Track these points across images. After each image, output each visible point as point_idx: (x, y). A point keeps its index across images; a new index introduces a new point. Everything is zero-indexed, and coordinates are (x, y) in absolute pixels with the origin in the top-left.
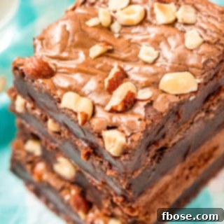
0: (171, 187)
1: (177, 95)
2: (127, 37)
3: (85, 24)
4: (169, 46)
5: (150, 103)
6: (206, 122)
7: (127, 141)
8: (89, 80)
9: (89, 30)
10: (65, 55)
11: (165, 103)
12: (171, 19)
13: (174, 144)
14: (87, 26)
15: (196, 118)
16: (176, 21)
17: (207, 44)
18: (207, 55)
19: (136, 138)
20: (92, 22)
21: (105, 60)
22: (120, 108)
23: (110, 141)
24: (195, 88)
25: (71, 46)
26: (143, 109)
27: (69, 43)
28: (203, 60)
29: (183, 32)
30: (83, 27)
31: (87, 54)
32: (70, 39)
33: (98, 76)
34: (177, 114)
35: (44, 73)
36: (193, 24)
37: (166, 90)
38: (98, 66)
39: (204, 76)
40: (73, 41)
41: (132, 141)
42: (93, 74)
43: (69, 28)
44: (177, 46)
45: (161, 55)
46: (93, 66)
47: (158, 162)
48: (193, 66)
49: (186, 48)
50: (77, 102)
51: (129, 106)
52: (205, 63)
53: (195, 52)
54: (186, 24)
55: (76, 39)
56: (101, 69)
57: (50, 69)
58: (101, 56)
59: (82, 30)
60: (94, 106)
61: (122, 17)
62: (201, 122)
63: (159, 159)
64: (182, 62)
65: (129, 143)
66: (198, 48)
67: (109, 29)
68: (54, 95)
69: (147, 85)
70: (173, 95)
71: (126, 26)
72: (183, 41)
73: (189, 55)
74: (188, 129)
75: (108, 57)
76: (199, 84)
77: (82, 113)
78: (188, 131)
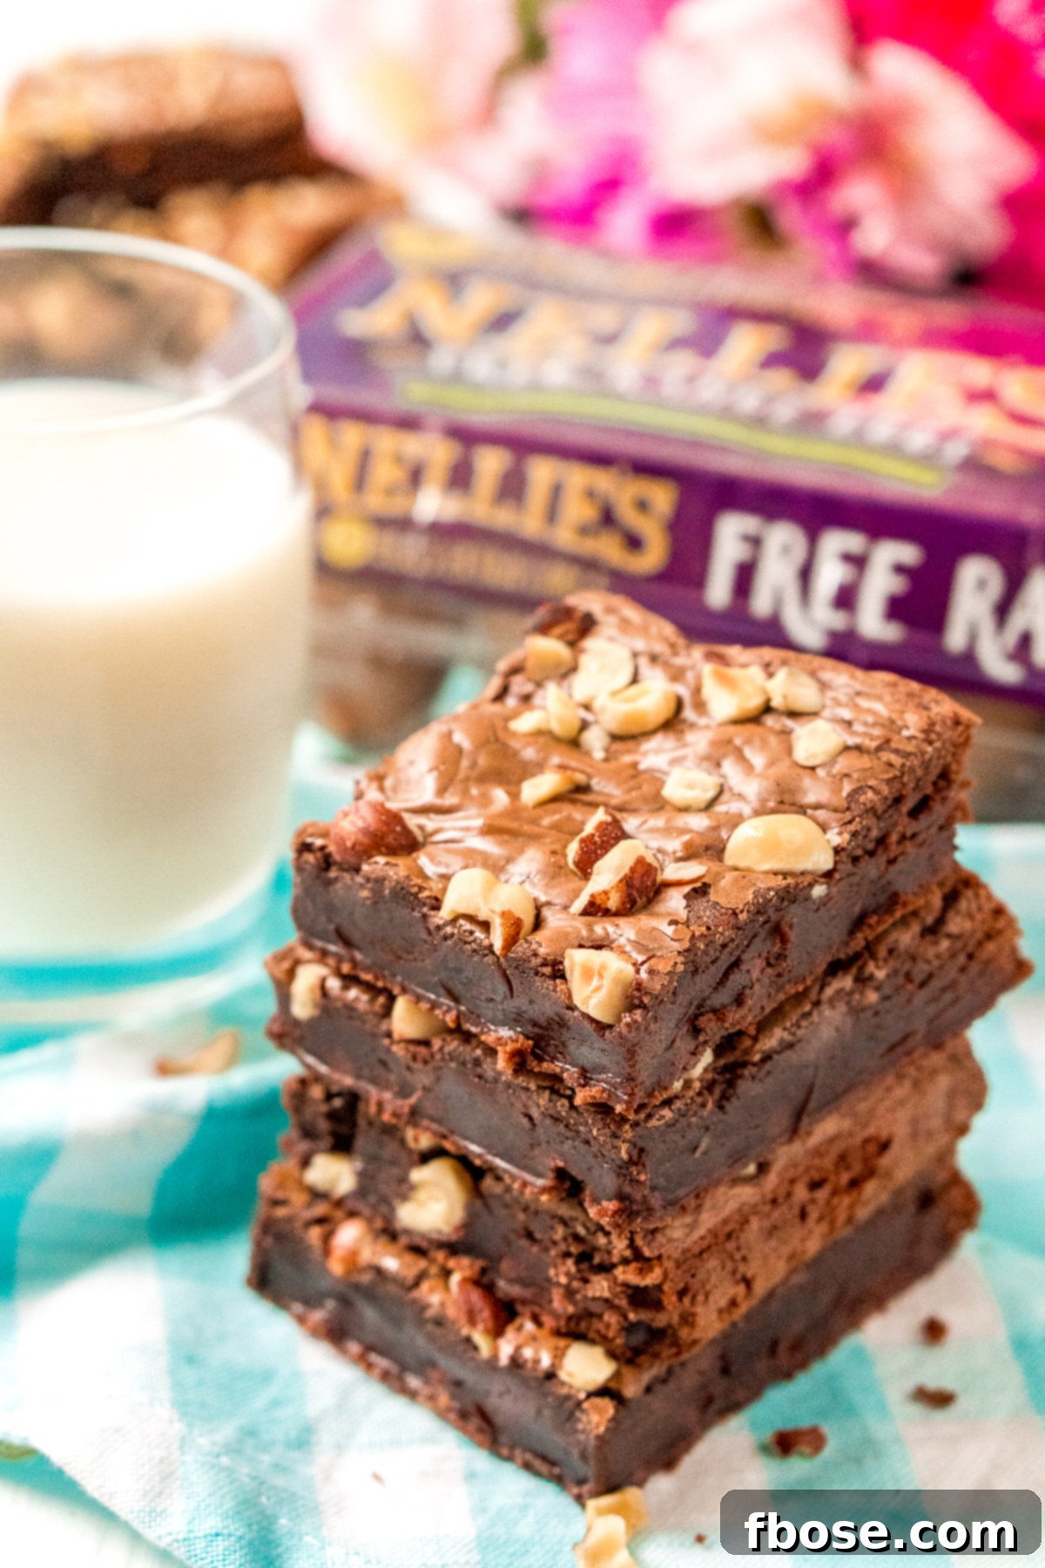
0: (755, 1224)
1: (776, 874)
2: (627, 759)
3: (506, 728)
4: (748, 767)
5: (700, 890)
6: (856, 1011)
7: (638, 971)
8: (521, 851)
9: (515, 744)
10: (450, 800)
11: (744, 888)
12: (755, 702)
13: (767, 1058)
14: (514, 734)
15: (829, 992)
16: (768, 709)
17: (855, 754)
18: (855, 776)
19: (664, 967)
20: (526, 723)
21: (566, 810)
22: (613, 903)
23: (588, 973)
24: (825, 861)
25: (467, 779)
26: (684, 903)
27: (462, 774)
28: (847, 788)
29: (786, 733)
30: (501, 734)
31: (515, 796)
32: (465, 763)
33: (548, 840)
34: (778, 932)
35: (390, 839)
36: (814, 714)
37: (742, 864)
38: (546, 821)
39: (852, 827)
40: (474, 765)
41: (651, 972)
42: (535, 838)
43: (459, 738)
44: (772, 763)
45: (726, 788)
46: (535, 821)
47: (720, 1107)
48: (817, 807)
49: (797, 765)
50: (488, 889)
51: (640, 902)
52: (852, 795)
53: (821, 772)
54: (793, 714)
55: (483, 761)
56: (556, 827)
57: (406, 831)
58: (556, 799)
59: (497, 740)
60: (538, 909)
61: (613, 711)
62: (842, 1008)
63: (725, 1097)
64: (787, 798)
65: (644, 975)
66: (832, 761)
67: (574, 743)
68: (421, 889)
69: (690, 854)
70: (766, 873)
71: (624, 738)
72: (789, 750)
73: (807, 782)
74: (807, 1015)
75: (573, 801)
76: (837, 851)
77: (504, 914)
78: (804, 1023)
